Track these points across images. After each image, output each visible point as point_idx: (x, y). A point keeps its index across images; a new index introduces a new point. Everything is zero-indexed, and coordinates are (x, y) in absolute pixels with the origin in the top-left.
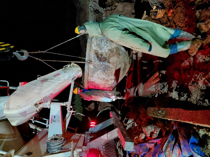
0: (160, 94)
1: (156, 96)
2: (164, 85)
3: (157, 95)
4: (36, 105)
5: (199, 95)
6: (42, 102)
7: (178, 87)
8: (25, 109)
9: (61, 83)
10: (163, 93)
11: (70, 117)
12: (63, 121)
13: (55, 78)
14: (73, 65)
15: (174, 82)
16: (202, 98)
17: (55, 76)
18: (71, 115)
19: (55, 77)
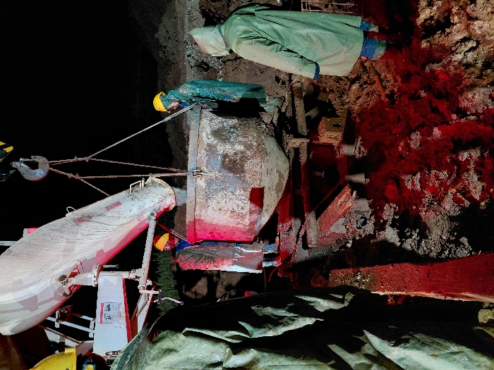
0: (357, 238)
1: (349, 245)
2: (365, 218)
3: (351, 242)
4: (63, 278)
5: (446, 229)
6: (76, 271)
7: (398, 217)
8: (34, 290)
9: (124, 224)
10: (363, 236)
11: (147, 307)
12: (130, 318)
13: (109, 214)
14: (153, 182)
15: (386, 207)
16: (453, 236)
17: (109, 208)
18: (149, 302)
19: (108, 210)
